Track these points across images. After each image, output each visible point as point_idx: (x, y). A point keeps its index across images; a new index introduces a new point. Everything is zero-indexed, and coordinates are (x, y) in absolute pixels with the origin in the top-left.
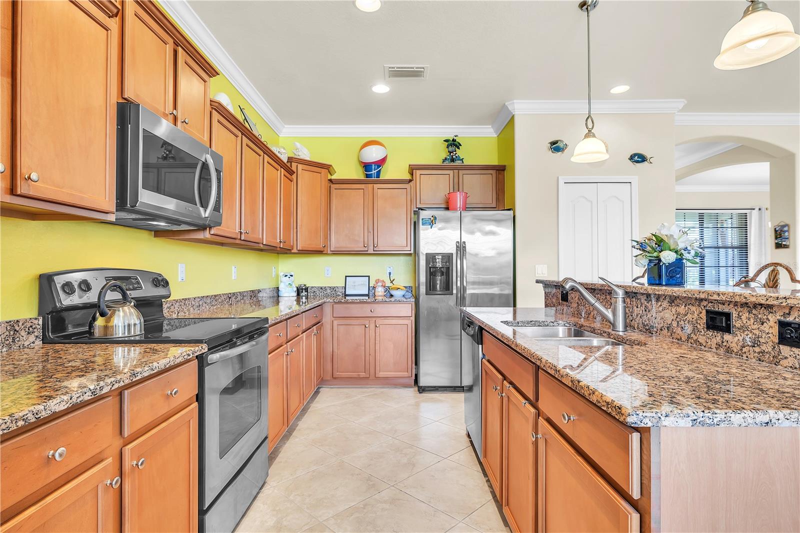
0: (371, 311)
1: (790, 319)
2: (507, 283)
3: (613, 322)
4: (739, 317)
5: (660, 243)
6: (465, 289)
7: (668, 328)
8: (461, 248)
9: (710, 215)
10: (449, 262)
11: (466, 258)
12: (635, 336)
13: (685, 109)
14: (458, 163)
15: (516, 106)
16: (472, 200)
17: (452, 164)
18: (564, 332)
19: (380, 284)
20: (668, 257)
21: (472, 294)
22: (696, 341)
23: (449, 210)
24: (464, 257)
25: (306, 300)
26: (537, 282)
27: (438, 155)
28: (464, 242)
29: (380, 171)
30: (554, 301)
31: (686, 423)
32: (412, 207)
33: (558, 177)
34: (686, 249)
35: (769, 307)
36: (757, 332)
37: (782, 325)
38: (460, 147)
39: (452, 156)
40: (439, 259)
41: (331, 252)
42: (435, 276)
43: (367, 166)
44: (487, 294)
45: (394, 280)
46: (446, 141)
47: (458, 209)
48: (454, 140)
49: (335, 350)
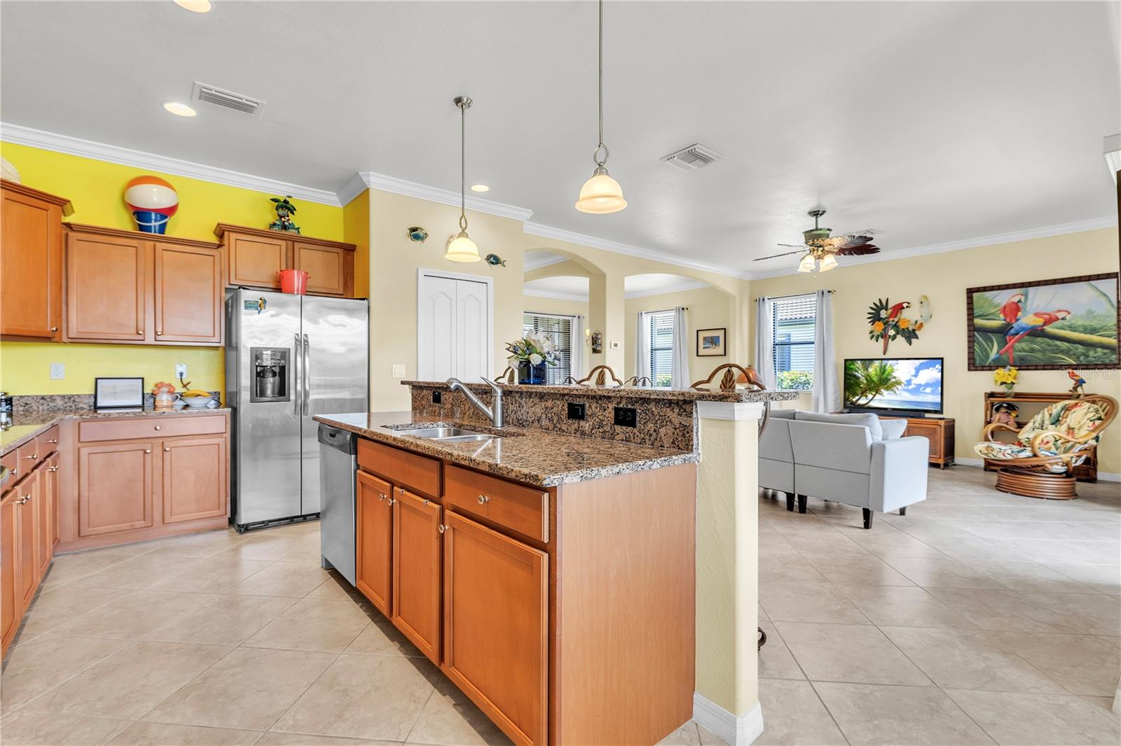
0: (156, 429)
1: (621, 406)
2: (361, 387)
3: (492, 419)
4: (590, 407)
5: (529, 347)
6: (306, 394)
7: (538, 420)
8: (302, 343)
9: (543, 319)
10: (284, 359)
11: (308, 355)
12: (513, 429)
13: (531, 219)
14: (292, 232)
15: (372, 179)
16: (315, 283)
17: (284, 232)
18: (444, 433)
19: (166, 389)
20: (536, 360)
21: (317, 401)
22: (560, 429)
23: (281, 292)
24: (306, 353)
25: (9, 419)
26: (403, 383)
27: (263, 218)
28: (306, 335)
29: (165, 224)
30: (424, 403)
31: (577, 479)
32: (223, 282)
33: (417, 269)
34: (548, 353)
35: (609, 398)
36: (601, 417)
37: (617, 410)
38: (294, 212)
39: (284, 222)
40: (267, 355)
41: (70, 340)
42: (263, 377)
43: (140, 214)
44: (336, 400)
45: (189, 383)
46: (275, 200)
47: (296, 292)
48: (286, 202)
49: (85, 493)
